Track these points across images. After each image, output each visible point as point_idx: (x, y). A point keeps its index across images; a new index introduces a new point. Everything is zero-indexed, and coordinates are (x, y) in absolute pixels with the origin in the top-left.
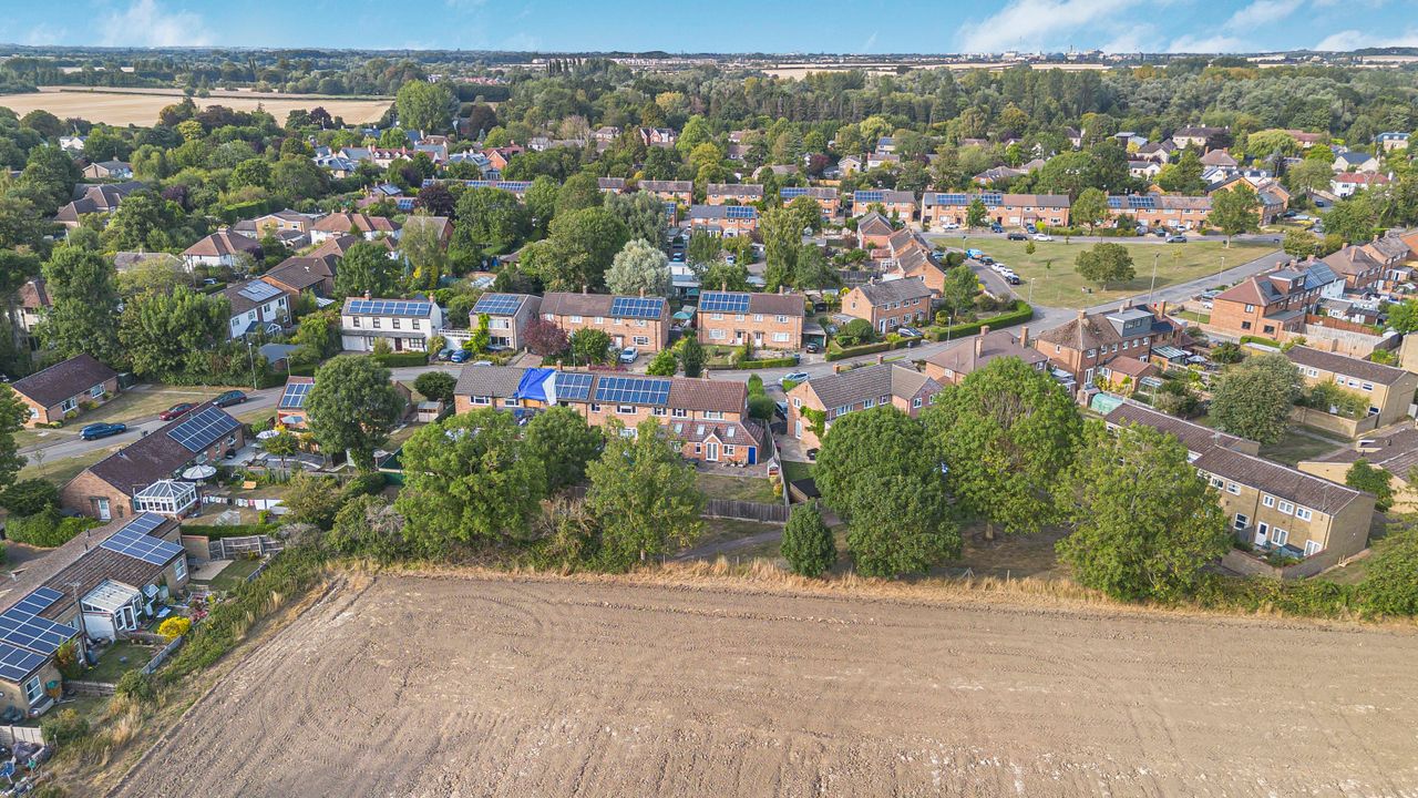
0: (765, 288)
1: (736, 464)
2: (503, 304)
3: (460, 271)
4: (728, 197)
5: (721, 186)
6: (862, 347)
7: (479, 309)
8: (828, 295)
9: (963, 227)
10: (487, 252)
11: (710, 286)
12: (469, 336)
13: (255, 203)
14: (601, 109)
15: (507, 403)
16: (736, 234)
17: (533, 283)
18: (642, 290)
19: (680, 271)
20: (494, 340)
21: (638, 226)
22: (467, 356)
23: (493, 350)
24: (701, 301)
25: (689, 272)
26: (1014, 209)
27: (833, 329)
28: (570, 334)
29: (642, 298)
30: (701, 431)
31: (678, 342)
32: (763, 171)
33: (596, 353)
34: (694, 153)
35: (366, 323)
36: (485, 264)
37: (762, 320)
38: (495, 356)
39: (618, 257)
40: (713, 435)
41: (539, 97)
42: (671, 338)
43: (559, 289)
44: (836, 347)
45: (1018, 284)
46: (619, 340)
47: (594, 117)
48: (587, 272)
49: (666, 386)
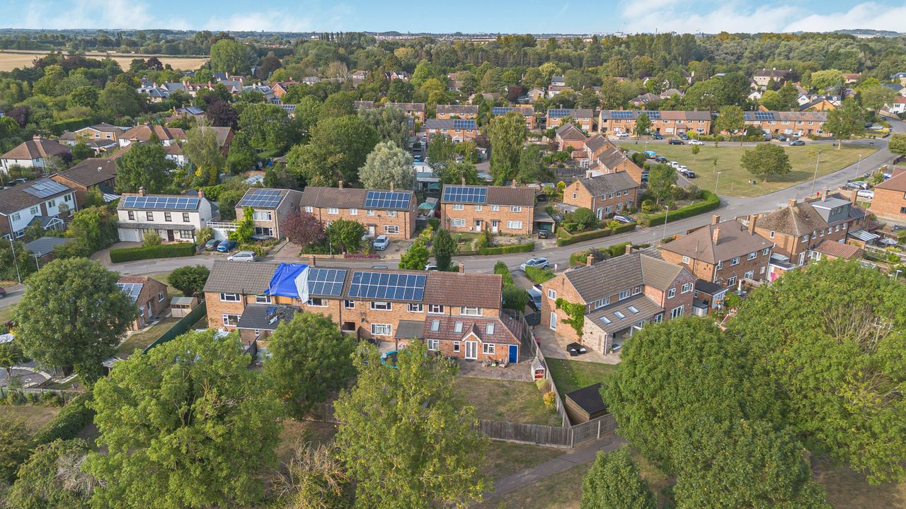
0: (494, 181)
1: (497, 363)
2: (266, 198)
3: (237, 169)
4: (452, 115)
5: (446, 106)
6: (588, 233)
7: (244, 203)
8: (547, 187)
9: (632, 136)
10: (262, 155)
11: (449, 181)
12: (235, 227)
13: (81, 119)
14: (356, 60)
15: (258, 300)
16: (461, 141)
17: (298, 180)
18: (392, 184)
19: (423, 169)
20: (259, 231)
21: (386, 133)
22: (232, 246)
23: (257, 240)
24: (444, 194)
25: (429, 170)
26: (669, 122)
27: (558, 217)
28: (327, 226)
29: (392, 191)
30: (459, 328)
31: (425, 231)
32: (476, 97)
33: (351, 243)
34: (425, 85)
35: (140, 216)
36: (260, 164)
37: (498, 210)
38: (258, 246)
39: (370, 156)
40: (472, 333)
41: (312, 52)
42: (418, 227)
43: (320, 184)
44: (564, 233)
45: (693, 178)
46: (372, 229)
47: (352, 66)
48: (343, 169)
49: (422, 281)
